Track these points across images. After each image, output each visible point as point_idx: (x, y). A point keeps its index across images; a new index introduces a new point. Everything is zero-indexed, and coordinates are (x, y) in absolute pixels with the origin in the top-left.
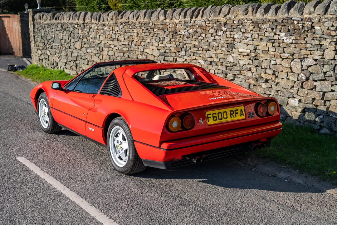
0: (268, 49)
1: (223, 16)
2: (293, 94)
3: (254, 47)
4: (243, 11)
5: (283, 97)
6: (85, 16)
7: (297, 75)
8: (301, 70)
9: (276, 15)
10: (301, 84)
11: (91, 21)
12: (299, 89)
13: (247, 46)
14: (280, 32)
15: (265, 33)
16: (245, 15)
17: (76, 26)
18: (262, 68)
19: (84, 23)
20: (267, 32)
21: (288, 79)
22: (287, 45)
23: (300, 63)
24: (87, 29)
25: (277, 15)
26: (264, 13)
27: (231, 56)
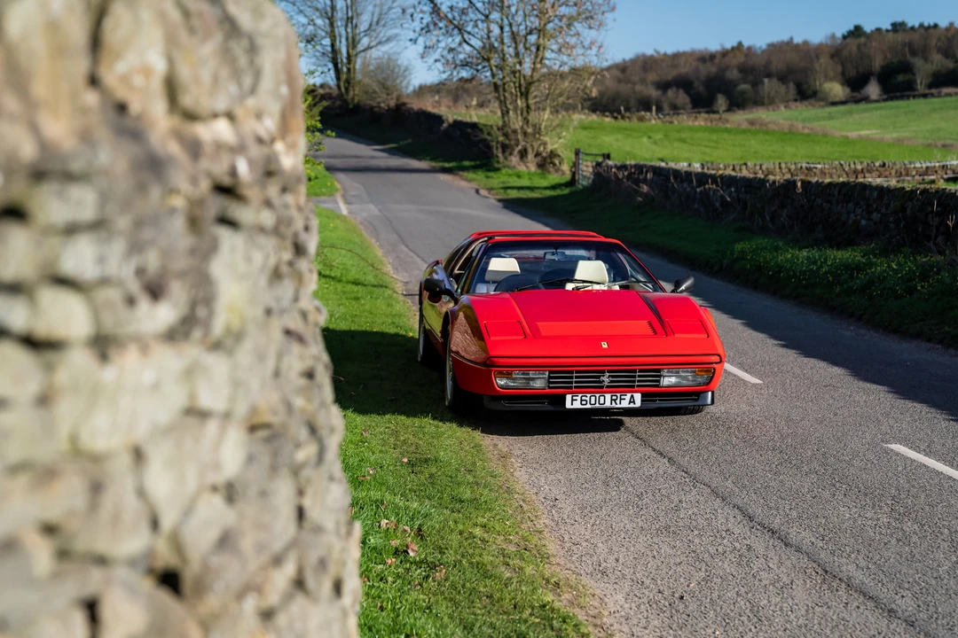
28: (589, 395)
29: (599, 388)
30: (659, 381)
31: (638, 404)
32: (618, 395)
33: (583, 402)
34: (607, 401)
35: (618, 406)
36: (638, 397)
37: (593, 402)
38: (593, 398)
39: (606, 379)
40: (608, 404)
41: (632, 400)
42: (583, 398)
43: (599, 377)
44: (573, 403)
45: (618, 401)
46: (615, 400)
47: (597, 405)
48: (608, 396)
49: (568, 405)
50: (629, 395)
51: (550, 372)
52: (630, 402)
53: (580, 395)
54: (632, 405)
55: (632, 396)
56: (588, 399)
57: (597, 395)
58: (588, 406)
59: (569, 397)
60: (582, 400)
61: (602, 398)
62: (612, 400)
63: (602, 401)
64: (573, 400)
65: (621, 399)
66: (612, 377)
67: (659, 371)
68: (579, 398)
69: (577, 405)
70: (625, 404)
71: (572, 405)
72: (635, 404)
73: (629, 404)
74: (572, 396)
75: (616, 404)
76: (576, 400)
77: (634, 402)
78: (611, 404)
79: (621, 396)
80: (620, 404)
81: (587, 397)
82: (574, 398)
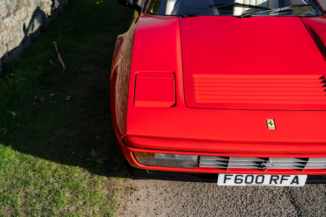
28: (245, 175)
31: (302, 183)
32: (280, 176)
33: (237, 181)
34: (265, 180)
35: (279, 184)
36: (303, 178)
37: (249, 181)
38: (250, 178)
39: (268, 164)
40: (266, 183)
41: (296, 180)
42: (238, 177)
45: (278, 181)
46: (275, 180)
47: (253, 184)
48: (268, 177)
49: (220, 183)
50: (293, 176)
51: (200, 156)
53: (235, 175)
54: (295, 185)
55: (297, 177)
56: (244, 178)
57: (255, 176)
58: (243, 184)
59: (221, 176)
60: (236, 179)
61: (260, 179)
62: (271, 179)
63: (260, 181)
64: (225, 179)
65: (282, 179)
68: (233, 178)
69: (230, 183)
70: (286, 183)
71: (225, 182)
72: (298, 183)
73: (292, 183)
74: (226, 176)
75: (276, 183)
76: (230, 179)
77: (297, 183)
78: (270, 183)
79: (283, 177)
80: (281, 183)
81: (242, 176)
82: (227, 177)
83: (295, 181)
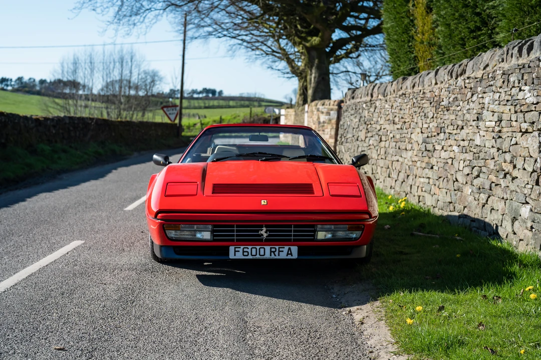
0: (511, 118)
1: (482, 68)
2: (526, 197)
3: (498, 117)
4: (499, 56)
5: (518, 203)
6: (373, 89)
7: (534, 161)
8: (538, 151)
9: (528, 55)
10: (536, 177)
11: (378, 97)
12: (533, 186)
13: (493, 115)
14: (526, 84)
15: (511, 89)
16: (501, 63)
17: (364, 106)
18: (503, 153)
19: (371, 101)
20: (514, 87)
21: (524, 169)
22: (528, 106)
23: (538, 138)
24: (372, 110)
25: (531, 56)
26: (518, 56)
27: (478, 134)
28: (250, 247)
29: (258, 241)
30: (314, 236)
31: (295, 255)
32: (277, 247)
33: (245, 254)
34: (266, 252)
35: (277, 257)
36: (294, 249)
37: (254, 253)
38: (254, 250)
39: (264, 232)
40: (267, 256)
42: (245, 250)
43: (258, 231)
44: (236, 253)
45: (277, 253)
46: (274, 252)
47: (258, 256)
48: (268, 248)
49: (232, 256)
50: (287, 248)
51: (215, 226)
52: (288, 254)
53: (242, 247)
54: (289, 257)
55: (290, 249)
56: (249, 251)
57: (258, 247)
58: (250, 257)
59: (232, 249)
60: (244, 252)
61: (262, 251)
62: (271, 252)
63: (262, 253)
64: (235, 251)
65: (279, 251)
66: (270, 231)
67: (313, 226)
68: (241, 250)
69: (239, 256)
70: (283, 256)
71: (235, 255)
72: (292, 256)
73: (287, 256)
74: (235, 248)
75: (275, 255)
76: (239, 251)
77: (291, 254)
78: (271, 255)
79: (279, 248)
80: (279, 255)
81: (248, 248)
82: (237, 249)
83: (289, 253)
